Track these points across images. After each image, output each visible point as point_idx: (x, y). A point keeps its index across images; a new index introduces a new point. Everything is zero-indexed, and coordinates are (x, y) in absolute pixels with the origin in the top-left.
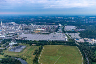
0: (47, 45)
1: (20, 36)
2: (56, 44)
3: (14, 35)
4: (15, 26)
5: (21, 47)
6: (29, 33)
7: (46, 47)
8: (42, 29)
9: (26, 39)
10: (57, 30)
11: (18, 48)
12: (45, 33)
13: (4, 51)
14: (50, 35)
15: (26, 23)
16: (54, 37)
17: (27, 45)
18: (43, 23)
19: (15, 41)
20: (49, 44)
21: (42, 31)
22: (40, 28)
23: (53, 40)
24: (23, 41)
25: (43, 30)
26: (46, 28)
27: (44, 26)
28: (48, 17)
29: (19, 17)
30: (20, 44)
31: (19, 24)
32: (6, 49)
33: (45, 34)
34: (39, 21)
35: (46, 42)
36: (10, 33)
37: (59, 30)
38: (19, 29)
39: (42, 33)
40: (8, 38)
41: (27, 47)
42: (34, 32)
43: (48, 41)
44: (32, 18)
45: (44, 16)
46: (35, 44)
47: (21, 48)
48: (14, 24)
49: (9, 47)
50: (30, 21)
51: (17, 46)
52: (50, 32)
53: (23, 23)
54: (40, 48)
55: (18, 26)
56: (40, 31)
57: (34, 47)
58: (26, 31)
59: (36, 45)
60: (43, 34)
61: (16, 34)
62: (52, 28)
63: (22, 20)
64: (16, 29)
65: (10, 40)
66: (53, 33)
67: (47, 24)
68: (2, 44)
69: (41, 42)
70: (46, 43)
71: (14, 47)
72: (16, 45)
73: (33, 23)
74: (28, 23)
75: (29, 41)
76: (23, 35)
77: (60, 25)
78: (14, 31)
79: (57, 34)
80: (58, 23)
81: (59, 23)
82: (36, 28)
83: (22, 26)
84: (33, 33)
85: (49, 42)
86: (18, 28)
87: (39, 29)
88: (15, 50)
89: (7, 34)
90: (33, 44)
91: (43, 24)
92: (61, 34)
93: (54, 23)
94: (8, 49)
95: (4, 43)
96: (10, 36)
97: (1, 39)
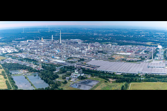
0: (136, 81)
1: (89, 63)
3: (79, 61)
4: (82, 45)
5: (90, 82)
6: (105, 59)
7: (134, 85)
8: (128, 52)
9: (98, 69)
10: (155, 55)
11: (85, 83)
12: (134, 59)
13: (62, 84)
14: (142, 63)
15: (100, 42)
16: (149, 67)
17: (100, 79)
18: (129, 42)
19: (81, 70)
20: (140, 81)
21: (128, 56)
22: (124, 51)
23: (147, 72)
24: (94, 72)
25: (129, 54)
26: (134, 52)
27: (131, 48)
28: (139, 32)
29: (88, 31)
30: (89, 77)
31: (87, 42)
32: (66, 82)
33: (133, 61)
34: (123, 39)
35: (135, 77)
36: (73, 56)
37: (157, 55)
38: (88, 52)
39: (128, 59)
40: (70, 65)
41: (100, 83)
42: (114, 57)
43: (137, 75)
44: (109, 32)
45: (132, 30)
46: (115, 80)
47: (90, 84)
48: (80, 42)
49: (70, 79)
50: (107, 37)
51: (83, 81)
52: (142, 59)
53: (94, 41)
54: (123, 86)
55: (86, 45)
56: (124, 55)
57: (113, 84)
58: (100, 55)
59: (117, 82)
60: (129, 61)
61: (83, 60)
62: (145, 52)
63: (92, 36)
64: (83, 51)
65: (72, 69)
66: (148, 60)
67: (136, 45)
68: (61, 73)
69: (125, 76)
70: (134, 79)
71: (78, 81)
72: (82, 78)
73: (112, 41)
74: (103, 41)
75: (103, 72)
76: (93, 62)
77: (160, 47)
78: (79, 53)
79: (154, 62)
80: (156, 42)
81: (158, 42)
82: (118, 51)
83: (92, 46)
84: (111, 59)
85: (140, 77)
86: (86, 50)
87: (122, 52)
88: (80, 86)
89: (69, 59)
90: (111, 80)
91: (129, 44)
92: (162, 62)
93: (149, 43)
94: (69, 83)
95: (63, 71)
96: (72, 62)
97: (59, 65)
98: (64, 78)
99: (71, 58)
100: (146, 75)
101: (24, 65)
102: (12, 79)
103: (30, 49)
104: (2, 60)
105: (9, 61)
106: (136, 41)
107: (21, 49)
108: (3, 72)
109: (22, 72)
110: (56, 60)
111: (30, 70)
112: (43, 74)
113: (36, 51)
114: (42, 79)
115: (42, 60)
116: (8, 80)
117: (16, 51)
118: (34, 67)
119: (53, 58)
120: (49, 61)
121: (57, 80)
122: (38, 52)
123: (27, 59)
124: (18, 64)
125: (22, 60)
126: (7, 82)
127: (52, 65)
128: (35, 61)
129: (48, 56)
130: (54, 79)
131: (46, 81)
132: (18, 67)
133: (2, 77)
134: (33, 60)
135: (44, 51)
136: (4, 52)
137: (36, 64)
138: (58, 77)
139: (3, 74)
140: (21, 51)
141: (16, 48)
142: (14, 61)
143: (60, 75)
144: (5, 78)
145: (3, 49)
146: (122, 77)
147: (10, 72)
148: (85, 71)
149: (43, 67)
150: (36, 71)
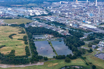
13: (87, 53)
32: (91, 51)
49: (97, 47)
68: (88, 40)
94: (95, 52)
95: (91, 38)
97: (89, 30)
98: (90, 46)
101: (50, 30)
102: (34, 44)
103: (61, 12)
104: (28, 24)
105: (35, 24)
107: (52, 11)
108: (25, 37)
109: (46, 36)
110: (87, 25)
111: (56, 34)
112: (68, 40)
113: (67, 14)
114: (67, 45)
115: (71, 25)
116: (28, 45)
117: (45, 13)
118: (60, 31)
119: (84, 22)
120: (78, 25)
121: (82, 47)
122: (69, 15)
124: (43, 28)
125: (49, 23)
127: (81, 30)
128: (63, 26)
129: (79, 20)
130: (79, 46)
131: (70, 48)
132: (43, 31)
133: (23, 42)
134: (61, 24)
135: (76, 14)
136: (31, 14)
137: (63, 29)
138: (83, 44)
139: (25, 39)
140: (50, 14)
141: (46, 10)
142: (41, 25)
143: (87, 43)
144: (26, 43)
145: (31, 11)
147: (33, 36)
149: (70, 32)
150: (62, 36)
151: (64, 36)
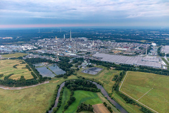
0: (131, 70)
1: (94, 55)
2: (146, 72)
3: (86, 54)
4: (87, 42)
5: (96, 69)
6: (106, 53)
7: (130, 73)
8: (125, 48)
9: (102, 60)
10: (148, 51)
11: (92, 70)
12: (129, 54)
13: (76, 71)
14: (136, 57)
15: (101, 39)
16: (142, 61)
17: (104, 67)
18: (125, 40)
19: (89, 60)
20: (135, 70)
21: (124, 51)
22: (121, 47)
23: (141, 64)
24: (98, 62)
25: (126, 49)
26: (130, 48)
27: (127, 45)
28: (134, 31)
29: (91, 31)
30: (95, 65)
31: (91, 40)
32: (78, 69)
33: (129, 55)
34: (120, 37)
35: (130, 67)
36: (81, 50)
37: (151, 51)
38: (93, 47)
39: (125, 53)
40: (80, 57)
41: (104, 70)
42: (113, 51)
43: (133, 66)
44: (109, 32)
45: (127, 30)
46: (114, 68)
48: (86, 39)
49: (81, 67)
50: (106, 36)
51: (91, 68)
52: (137, 54)
53: (97, 39)
54: (121, 73)
55: (91, 42)
56: (121, 50)
57: (114, 71)
58: (102, 49)
59: (116, 69)
60: (126, 55)
61: (89, 53)
62: (139, 48)
63: (95, 35)
64: (89, 47)
65: (82, 60)
66: (142, 55)
67: (132, 42)
68: (74, 63)
69: (123, 65)
70: (130, 68)
71: (87, 68)
72: (90, 66)
73: (111, 39)
74: (104, 39)
75: (106, 62)
76: (97, 55)
77: (154, 44)
78: (86, 48)
79: (147, 57)
80: (150, 40)
81: (152, 40)
82: (116, 47)
83: (95, 42)
84: (111, 53)
85: (135, 67)
86: (91, 45)
87: (119, 48)
88: (89, 72)
89: (78, 52)
90: (111, 68)
91: (125, 42)
92: (155, 57)
93: (143, 41)
94: (81, 70)
95: (75, 62)
96: (81, 55)
97: (72, 57)
98: (77, 66)
99: (80, 52)
100: (140, 66)
101: (44, 59)
102: (36, 70)
103: (48, 46)
104: (24, 56)
105: (30, 56)
106: (131, 39)
107: (40, 46)
108: (26, 66)
109: (43, 64)
110: (69, 54)
111: (50, 62)
112: (60, 65)
113: (52, 47)
114: (60, 68)
115: (58, 54)
116: (32, 71)
117: (35, 48)
118: (53, 59)
119: (67, 52)
120: (64, 54)
121: (72, 68)
122: (54, 48)
123: (46, 54)
124: (39, 58)
125: (42, 55)
126: (32, 73)
127: (66, 57)
128: (53, 55)
129: (62, 51)
130: (70, 67)
131: (64, 69)
132: (39, 61)
133: (27, 70)
134: (51, 54)
135: (59, 47)
136: (24, 49)
137: (54, 57)
138: (72, 66)
139: (27, 67)
140: (40, 48)
141: (35, 46)
142: (35, 56)
143: (74, 65)
144: (30, 70)
145: (23, 47)
146: (120, 66)
147: (34, 65)
148: (91, 61)
149: (60, 59)
150: (55, 63)
151: (57, 63)
